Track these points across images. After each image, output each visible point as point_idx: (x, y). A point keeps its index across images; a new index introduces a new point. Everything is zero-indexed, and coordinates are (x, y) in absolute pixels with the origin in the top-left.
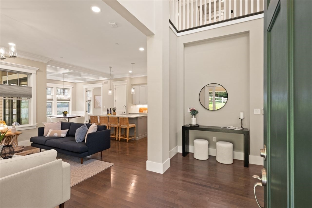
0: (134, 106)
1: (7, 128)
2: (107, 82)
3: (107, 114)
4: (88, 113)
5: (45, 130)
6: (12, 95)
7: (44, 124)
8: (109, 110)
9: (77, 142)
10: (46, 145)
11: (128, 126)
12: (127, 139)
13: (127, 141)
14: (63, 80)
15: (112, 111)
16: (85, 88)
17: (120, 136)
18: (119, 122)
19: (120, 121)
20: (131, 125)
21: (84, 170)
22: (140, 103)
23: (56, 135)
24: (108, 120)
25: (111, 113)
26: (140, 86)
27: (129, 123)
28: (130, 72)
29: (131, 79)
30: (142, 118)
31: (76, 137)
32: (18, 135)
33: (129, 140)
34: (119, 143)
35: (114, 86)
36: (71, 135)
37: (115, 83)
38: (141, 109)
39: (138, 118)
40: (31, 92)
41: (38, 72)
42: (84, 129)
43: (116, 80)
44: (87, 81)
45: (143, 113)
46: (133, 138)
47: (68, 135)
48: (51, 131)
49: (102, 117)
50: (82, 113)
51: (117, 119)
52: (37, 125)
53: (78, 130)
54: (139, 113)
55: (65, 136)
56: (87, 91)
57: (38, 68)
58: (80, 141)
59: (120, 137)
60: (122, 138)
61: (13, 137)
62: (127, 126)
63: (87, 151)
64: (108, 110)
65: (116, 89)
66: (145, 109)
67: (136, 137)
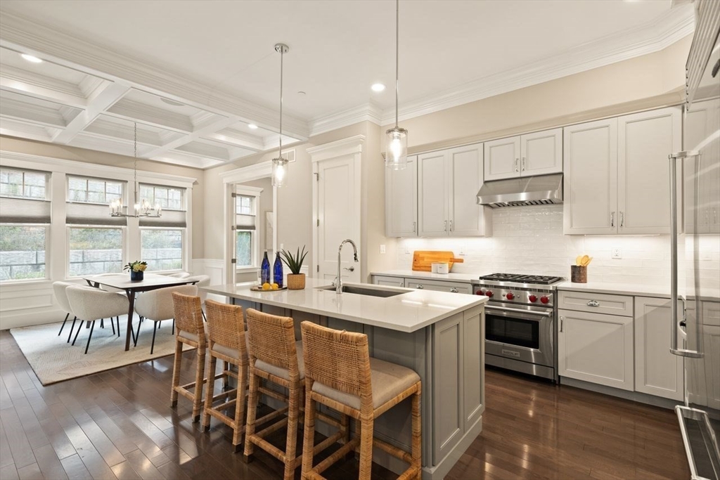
0: (393, 245)
2: (291, 155)
15: (287, 270)
16: (228, 185)
22: (417, 233)
26: (420, 157)
28: (378, 88)
29: (381, 130)
35: (315, 165)
37: (319, 153)
38: (423, 258)
39: (437, 331)
45: (432, 275)
54: (411, 272)
62: (354, 402)
64: (265, 264)
65: (321, 176)
66: (439, 259)
67: (426, 469)
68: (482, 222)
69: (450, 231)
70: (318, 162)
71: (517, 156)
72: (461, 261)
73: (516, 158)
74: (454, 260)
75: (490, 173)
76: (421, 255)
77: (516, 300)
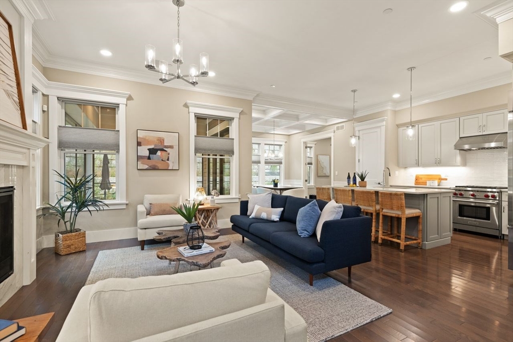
0: (403, 171)
1: (206, 199)
2: (342, 127)
3: (347, 184)
4: (308, 185)
5: (250, 206)
6: (215, 152)
7: (249, 196)
8: (352, 177)
9: (300, 236)
10: (250, 231)
11: (403, 212)
12: (403, 243)
13: (402, 247)
14: (273, 132)
16: (304, 142)
17: (380, 232)
18: (378, 203)
19: (380, 199)
20: (410, 212)
21: (319, 305)
22: (418, 164)
23: (264, 215)
24: (353, 197)
25: (355, 183)
26: (420, 126)
27: (406, 207)
28: (396, 96)
29: (395, 112)
30: (439, 196)
31: (299, 225)
32: (218, 209)
33: (406, 246)
34: (379, 247)
35: (357, 132)
36: (288, 218)
37: (358, 127)
38: (421, 178)
39: (428, 197)
40: (233, 145)
41: (241, 116)
42: (314, 210)
43: (361, 120)
44: (306, 130)
45: (427, 186)
46: (415, 242)
47: (282, 218)
48: (257, 207)
49: (340, 190)
50: (298, 183)
51: (374, 196)
52: (240, 197)
53: (302, 211)
54: (414, 185)
55: (278, 220)
56: (306, 147)
57: (242, 109)
58: (304, 234)
59: (380, 236)
60: (386, 238)
61: (212, 212)
62: (399, 213)
63: (323, 261)
64: (349, 177)
65: (360, 137)
66: (431, 178)
67: (424, 242)
68: (459, 159)
69: (438, 163)
70: (359, 131)
71: (480, 124)
72: (446, 179)
73: (480, 125)
74: (441, 179)
75: (463, 133)
76: (420, 177)
77: (477, 197)
